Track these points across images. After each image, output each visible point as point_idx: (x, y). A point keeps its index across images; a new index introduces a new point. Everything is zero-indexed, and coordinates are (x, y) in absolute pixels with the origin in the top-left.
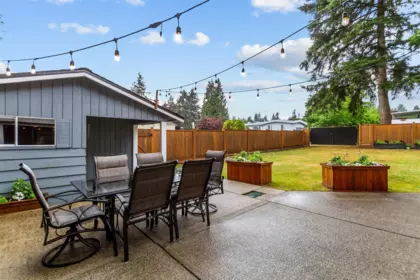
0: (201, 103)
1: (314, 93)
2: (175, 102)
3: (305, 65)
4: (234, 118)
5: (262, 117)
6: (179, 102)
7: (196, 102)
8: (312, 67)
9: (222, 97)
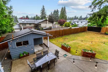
0: (59, 14)
1: (91, 16)
2: (53, 13)
3: (91, 6)
4: (69, 17)
5: (77, 17)
6: (54, 13)
7: (58, 13)
8: (93, 7)
9: (65, 12)
